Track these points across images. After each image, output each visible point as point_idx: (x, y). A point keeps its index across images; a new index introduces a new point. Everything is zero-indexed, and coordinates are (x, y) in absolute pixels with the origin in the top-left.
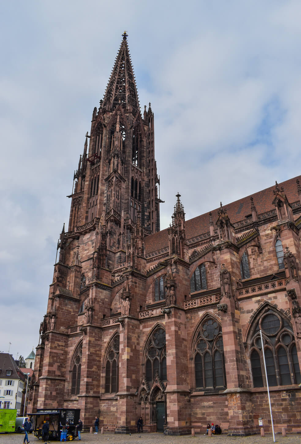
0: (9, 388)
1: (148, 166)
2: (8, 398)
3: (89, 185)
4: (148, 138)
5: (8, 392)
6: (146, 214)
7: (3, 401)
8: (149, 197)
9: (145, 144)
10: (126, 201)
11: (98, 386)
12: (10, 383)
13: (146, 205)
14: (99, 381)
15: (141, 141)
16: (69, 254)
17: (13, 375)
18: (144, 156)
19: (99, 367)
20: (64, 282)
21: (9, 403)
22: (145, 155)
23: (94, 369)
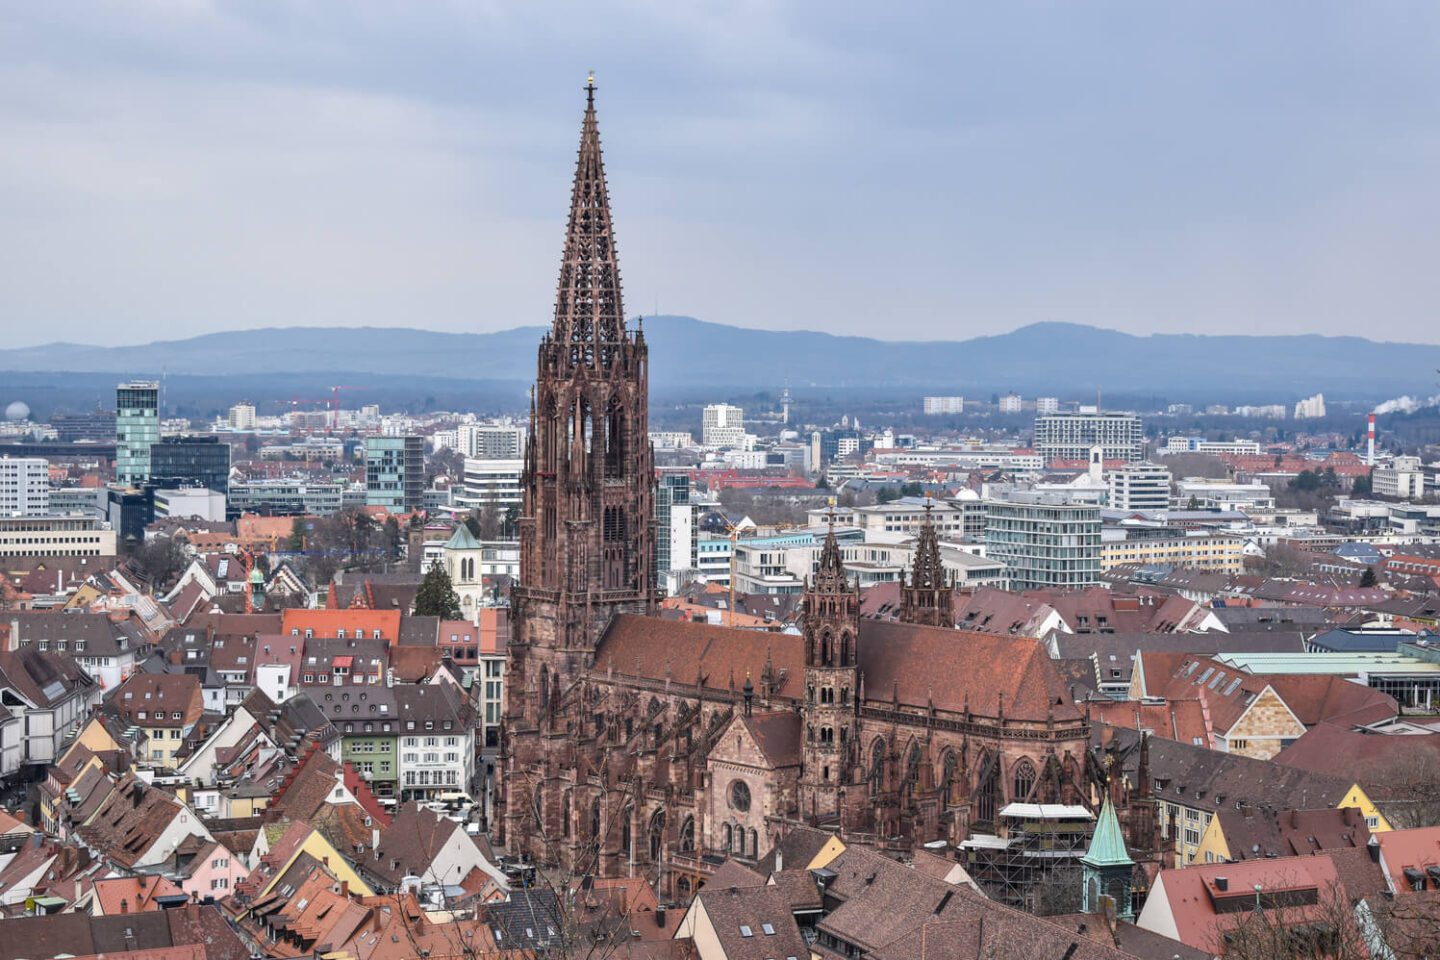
0: (451, 749)
1: (636, 470)
2: (451, 765)
3: (542, 514)
4: (636, 411)
5: (451, 757)
6: (631, 561)
7: (444, 771)
8: (636, 531)
9: (630, 424)
10: (597, 559)
11: (558, 830)
12: (451, 742)
13: (630, 547)
14: (558, 826)
15: (623, 419)
16: (524, 623)
17: (455, 728)
18: (628, 453)
19: (558, 814)
20: (521, 667)
21: (454, 773)
22: (629, 449)
23: (553, 816)
